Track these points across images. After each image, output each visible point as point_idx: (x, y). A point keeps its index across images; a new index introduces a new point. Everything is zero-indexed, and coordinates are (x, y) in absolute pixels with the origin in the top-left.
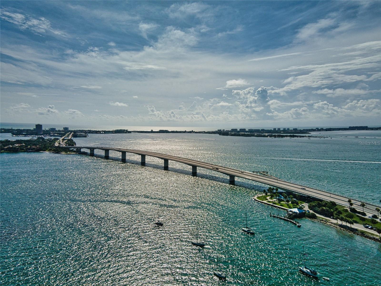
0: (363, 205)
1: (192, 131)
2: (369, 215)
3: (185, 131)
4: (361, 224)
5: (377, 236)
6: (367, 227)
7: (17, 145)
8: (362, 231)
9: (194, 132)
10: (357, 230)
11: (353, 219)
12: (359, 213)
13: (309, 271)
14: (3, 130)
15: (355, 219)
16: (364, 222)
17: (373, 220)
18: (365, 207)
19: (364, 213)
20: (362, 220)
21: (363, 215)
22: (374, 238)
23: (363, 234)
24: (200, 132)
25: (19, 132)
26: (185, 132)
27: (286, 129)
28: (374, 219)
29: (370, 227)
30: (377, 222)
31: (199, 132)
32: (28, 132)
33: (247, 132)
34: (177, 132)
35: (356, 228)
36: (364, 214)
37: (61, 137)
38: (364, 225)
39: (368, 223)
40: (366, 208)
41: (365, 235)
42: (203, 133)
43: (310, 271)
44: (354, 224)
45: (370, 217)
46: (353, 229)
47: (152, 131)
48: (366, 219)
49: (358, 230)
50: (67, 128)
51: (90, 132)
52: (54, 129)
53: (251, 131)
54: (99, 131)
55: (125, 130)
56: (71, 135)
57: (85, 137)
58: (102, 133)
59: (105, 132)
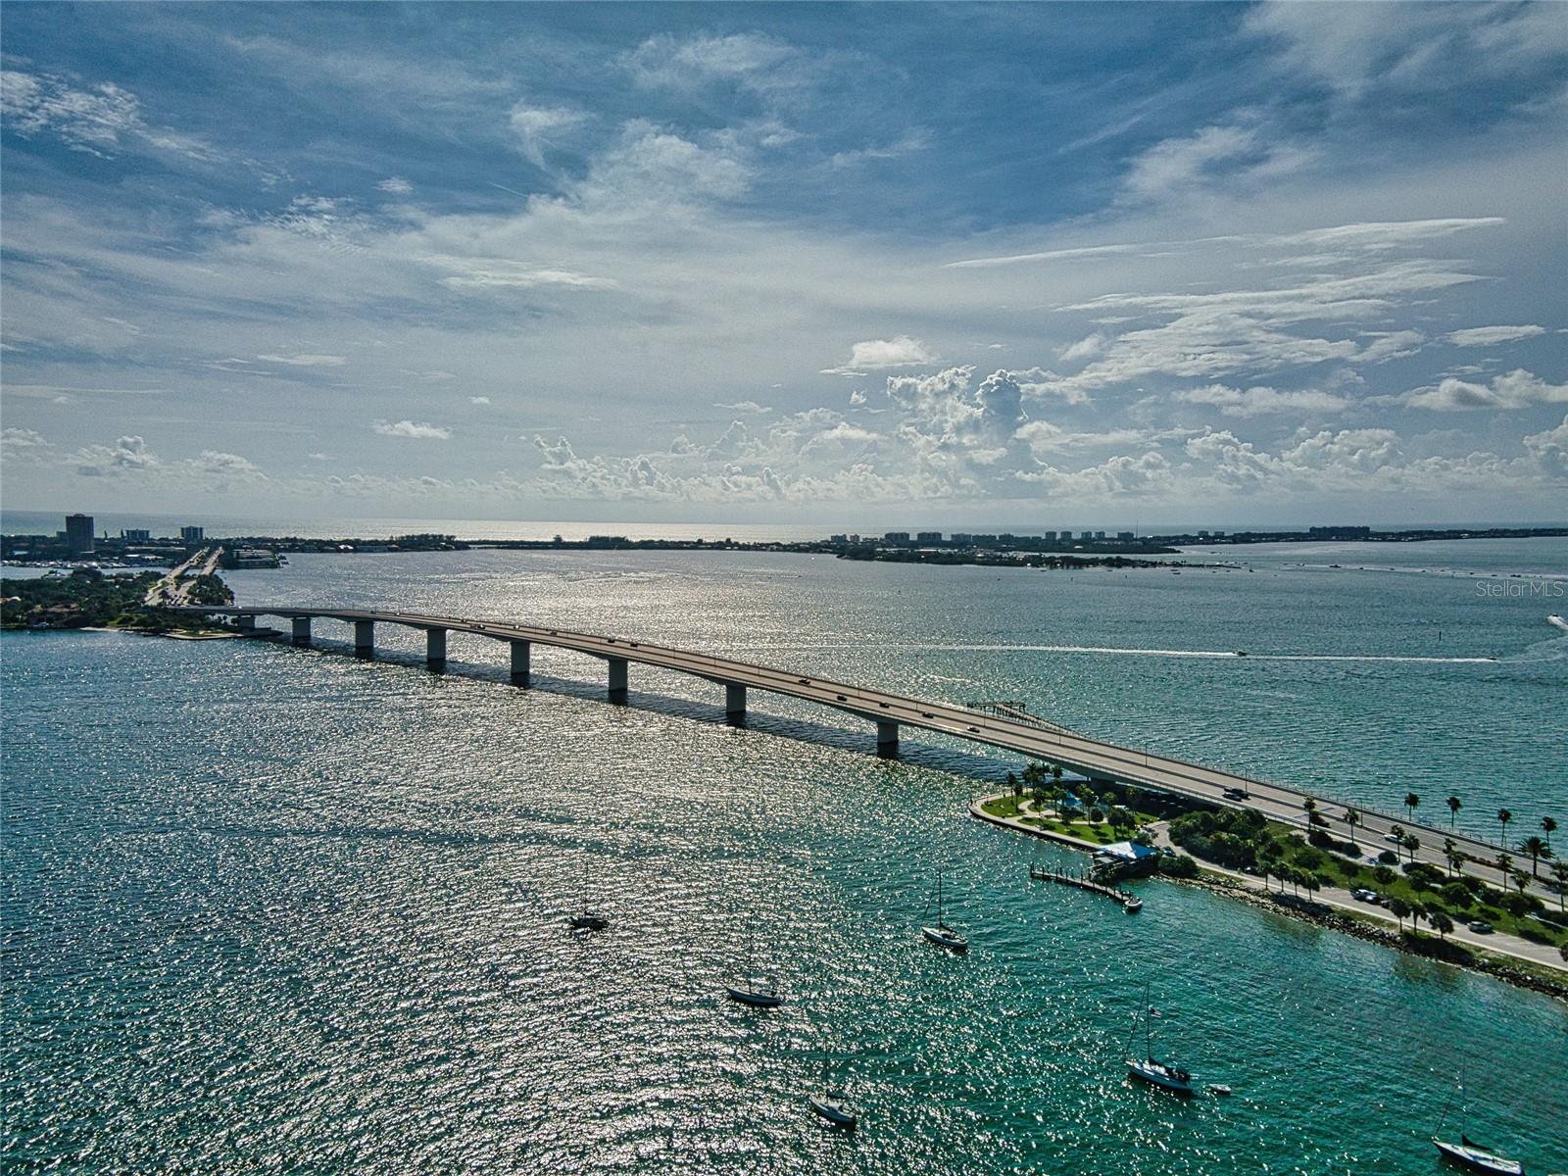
0: (1352, 819)
1: (728, 540)
2: (1370, 854)
3: (700, 541)
4: (1343, 887)
5: (1392, 925)
6: (1362, 898)
8: (1347, 911)
9: (737, 544)
10: (1328, 910)
11: (1317, 872)
12: (1339, 846)
13: (1162, 1070)
15: (1323, 871)
16: (1355, 881)
17: (1383, 869)
18: (1359, 823)
19: (1356, 846)
20: (1347, 874)
21: (1350, 855)
22: (1383, 935)
23: (1347, 922)
24: (762, 545)
26: (698, 545)
27: (1093, 536)
28: (1387, 866)
29: (1370, 898)
30: (1395, 877)
31: (758, 547)
32: (36, 549)
33: (946, 545)
34: (663, 545)
35: (1327, 902)
36: (1354, 851)
37: (172, 566)
38: (1354, 889)
39: (1366, 883)
40: (1361, 827)
41: (1354, 925)
42: (772, 550)
44: (1322, 888)
45: (1372, 860)
46: (1317, 906)
47: (558, 539)
48: (1361, 867)
49: (1332, 911)
50: (195, 529)
51: (295, 545)
52: (141, 533)
53: (960, 541)
54: (331, 543)
55: (441, 536)
56: (214, 557)
57: (274, 565)
58: (346, 551)
59: (359, 546)
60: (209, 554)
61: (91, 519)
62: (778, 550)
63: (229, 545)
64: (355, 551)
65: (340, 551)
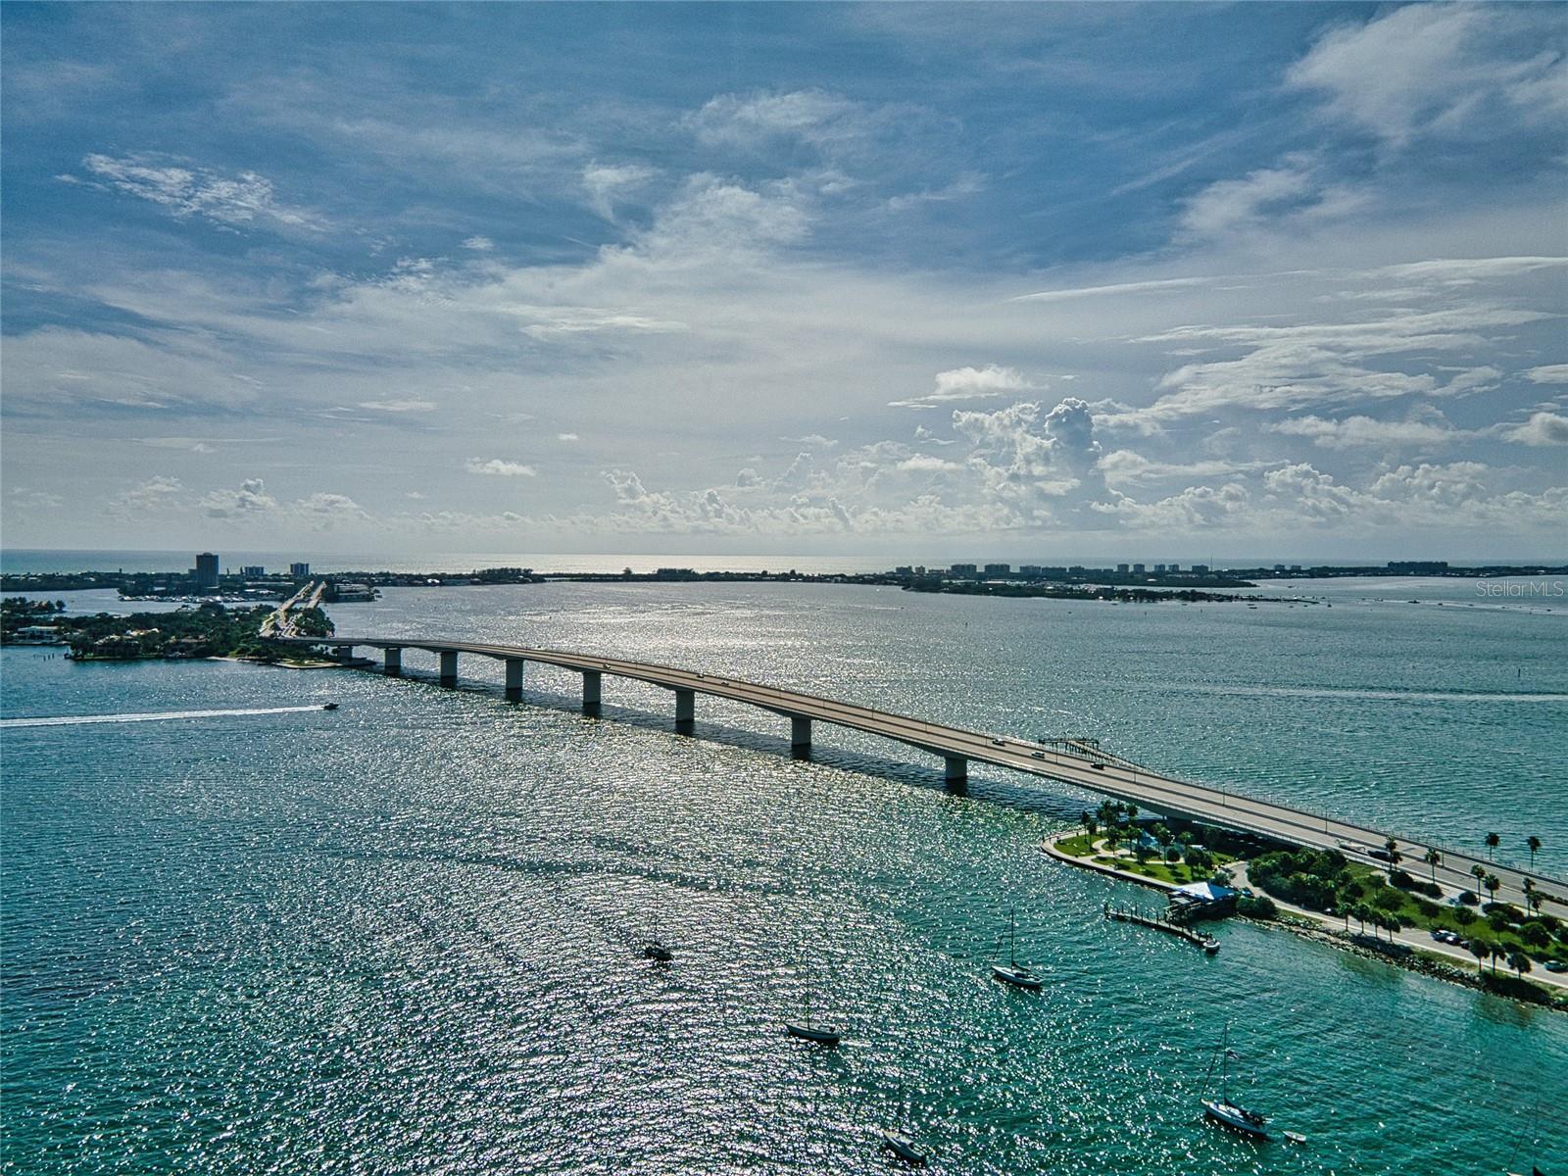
0: (1433, 859)
1: (793, 572)
2: (1450, 894)
3: (765, 573)
4: (1424, 928)
5: (1471, 966)
6: (1442, 939)
7: (135, 633)
8: (1427, 952)
9: (801, 576)
10: (1408, 951)
11: (1397, 913)
12: (1420, 887)
13: (1236, 1112)
14: (93, 579)
15: (1403, 912)
16: (1434, 922)
17: (1464, 910)
18: (1440, 864)
19: (1437, 887)
20: (1428, 915)
21: (1431, 895)
22: (1462, 976)
23: (1427, 964)
24: (826, 576)
25: (140, 586)
26: (763, 577)
27: (1167, 569)
28: (1467, 906)
29: (1450, 939)
30: (1476, 918)
31: (822, 579)
32: (173, 585)
33: (1014, 577)
34: (729, 577)
35: (1407, 943)
36: (1435, 892)
37: (282, 600)
38: (1434, 930)
39: (1447, 924)
40: (1442, 867)
41: (1434, 966)
42: (836, 582)
43: (1243, 1113)
44: (1402, 929)
45: (1452, 901)
46: (1398, 947)
47: (628, 572)
48: (1442, 908)
49: (1412, 953)
50: (302, 565)
51: (388, 580)
52: (257, 569)
53: (1028, 573)
54: (419, 577)
55: (519, 570)
56: (318, 591)
57: (369, 598)
58: (433, 584)
59: (445, 580)
60: (314, 588)
61: (217, 557)
62: (842, 582)
63: (330, 580)
64: (441, 584)
65: (428, 585)
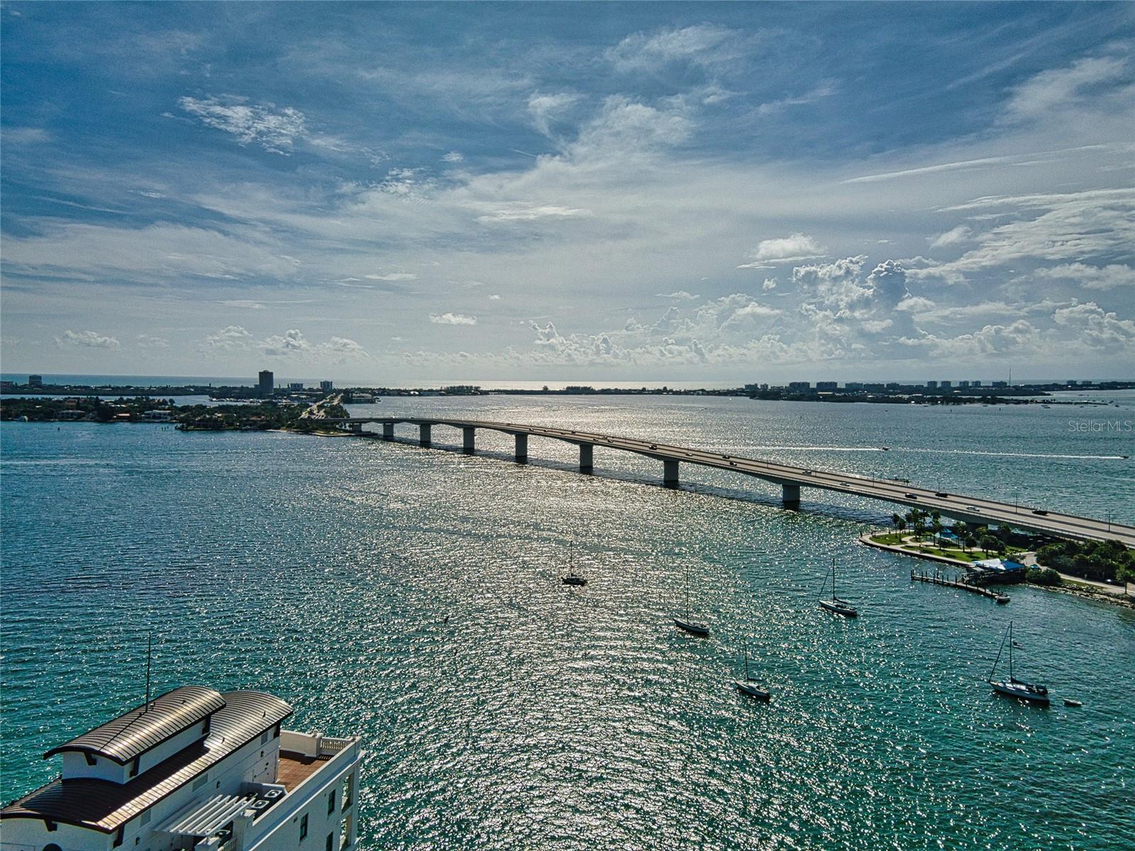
3: (644, 389)
9: (671, 391)
14: (192, 390)
24: (690, 391)
25: (224, 392)
26: (643, 392)
27: (970, 385)
31: (687, 393)
33: (840, 390)
34: (617, 392)
37: (315, 402)
42: (698, 394)
50: (328, 383)
52: (299, 385)
53: (853, 388)
54: (405, 391)
55: (471, 387)
56: (339, 397)
57: (372, 402)
58: (414, 395)
60: (336, 396)
61: (272, 373)
62: (702, 394)
63: (347, 392)
64: (420, 395)
65: (410, 395)
